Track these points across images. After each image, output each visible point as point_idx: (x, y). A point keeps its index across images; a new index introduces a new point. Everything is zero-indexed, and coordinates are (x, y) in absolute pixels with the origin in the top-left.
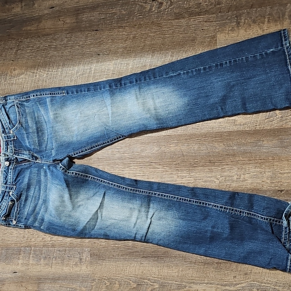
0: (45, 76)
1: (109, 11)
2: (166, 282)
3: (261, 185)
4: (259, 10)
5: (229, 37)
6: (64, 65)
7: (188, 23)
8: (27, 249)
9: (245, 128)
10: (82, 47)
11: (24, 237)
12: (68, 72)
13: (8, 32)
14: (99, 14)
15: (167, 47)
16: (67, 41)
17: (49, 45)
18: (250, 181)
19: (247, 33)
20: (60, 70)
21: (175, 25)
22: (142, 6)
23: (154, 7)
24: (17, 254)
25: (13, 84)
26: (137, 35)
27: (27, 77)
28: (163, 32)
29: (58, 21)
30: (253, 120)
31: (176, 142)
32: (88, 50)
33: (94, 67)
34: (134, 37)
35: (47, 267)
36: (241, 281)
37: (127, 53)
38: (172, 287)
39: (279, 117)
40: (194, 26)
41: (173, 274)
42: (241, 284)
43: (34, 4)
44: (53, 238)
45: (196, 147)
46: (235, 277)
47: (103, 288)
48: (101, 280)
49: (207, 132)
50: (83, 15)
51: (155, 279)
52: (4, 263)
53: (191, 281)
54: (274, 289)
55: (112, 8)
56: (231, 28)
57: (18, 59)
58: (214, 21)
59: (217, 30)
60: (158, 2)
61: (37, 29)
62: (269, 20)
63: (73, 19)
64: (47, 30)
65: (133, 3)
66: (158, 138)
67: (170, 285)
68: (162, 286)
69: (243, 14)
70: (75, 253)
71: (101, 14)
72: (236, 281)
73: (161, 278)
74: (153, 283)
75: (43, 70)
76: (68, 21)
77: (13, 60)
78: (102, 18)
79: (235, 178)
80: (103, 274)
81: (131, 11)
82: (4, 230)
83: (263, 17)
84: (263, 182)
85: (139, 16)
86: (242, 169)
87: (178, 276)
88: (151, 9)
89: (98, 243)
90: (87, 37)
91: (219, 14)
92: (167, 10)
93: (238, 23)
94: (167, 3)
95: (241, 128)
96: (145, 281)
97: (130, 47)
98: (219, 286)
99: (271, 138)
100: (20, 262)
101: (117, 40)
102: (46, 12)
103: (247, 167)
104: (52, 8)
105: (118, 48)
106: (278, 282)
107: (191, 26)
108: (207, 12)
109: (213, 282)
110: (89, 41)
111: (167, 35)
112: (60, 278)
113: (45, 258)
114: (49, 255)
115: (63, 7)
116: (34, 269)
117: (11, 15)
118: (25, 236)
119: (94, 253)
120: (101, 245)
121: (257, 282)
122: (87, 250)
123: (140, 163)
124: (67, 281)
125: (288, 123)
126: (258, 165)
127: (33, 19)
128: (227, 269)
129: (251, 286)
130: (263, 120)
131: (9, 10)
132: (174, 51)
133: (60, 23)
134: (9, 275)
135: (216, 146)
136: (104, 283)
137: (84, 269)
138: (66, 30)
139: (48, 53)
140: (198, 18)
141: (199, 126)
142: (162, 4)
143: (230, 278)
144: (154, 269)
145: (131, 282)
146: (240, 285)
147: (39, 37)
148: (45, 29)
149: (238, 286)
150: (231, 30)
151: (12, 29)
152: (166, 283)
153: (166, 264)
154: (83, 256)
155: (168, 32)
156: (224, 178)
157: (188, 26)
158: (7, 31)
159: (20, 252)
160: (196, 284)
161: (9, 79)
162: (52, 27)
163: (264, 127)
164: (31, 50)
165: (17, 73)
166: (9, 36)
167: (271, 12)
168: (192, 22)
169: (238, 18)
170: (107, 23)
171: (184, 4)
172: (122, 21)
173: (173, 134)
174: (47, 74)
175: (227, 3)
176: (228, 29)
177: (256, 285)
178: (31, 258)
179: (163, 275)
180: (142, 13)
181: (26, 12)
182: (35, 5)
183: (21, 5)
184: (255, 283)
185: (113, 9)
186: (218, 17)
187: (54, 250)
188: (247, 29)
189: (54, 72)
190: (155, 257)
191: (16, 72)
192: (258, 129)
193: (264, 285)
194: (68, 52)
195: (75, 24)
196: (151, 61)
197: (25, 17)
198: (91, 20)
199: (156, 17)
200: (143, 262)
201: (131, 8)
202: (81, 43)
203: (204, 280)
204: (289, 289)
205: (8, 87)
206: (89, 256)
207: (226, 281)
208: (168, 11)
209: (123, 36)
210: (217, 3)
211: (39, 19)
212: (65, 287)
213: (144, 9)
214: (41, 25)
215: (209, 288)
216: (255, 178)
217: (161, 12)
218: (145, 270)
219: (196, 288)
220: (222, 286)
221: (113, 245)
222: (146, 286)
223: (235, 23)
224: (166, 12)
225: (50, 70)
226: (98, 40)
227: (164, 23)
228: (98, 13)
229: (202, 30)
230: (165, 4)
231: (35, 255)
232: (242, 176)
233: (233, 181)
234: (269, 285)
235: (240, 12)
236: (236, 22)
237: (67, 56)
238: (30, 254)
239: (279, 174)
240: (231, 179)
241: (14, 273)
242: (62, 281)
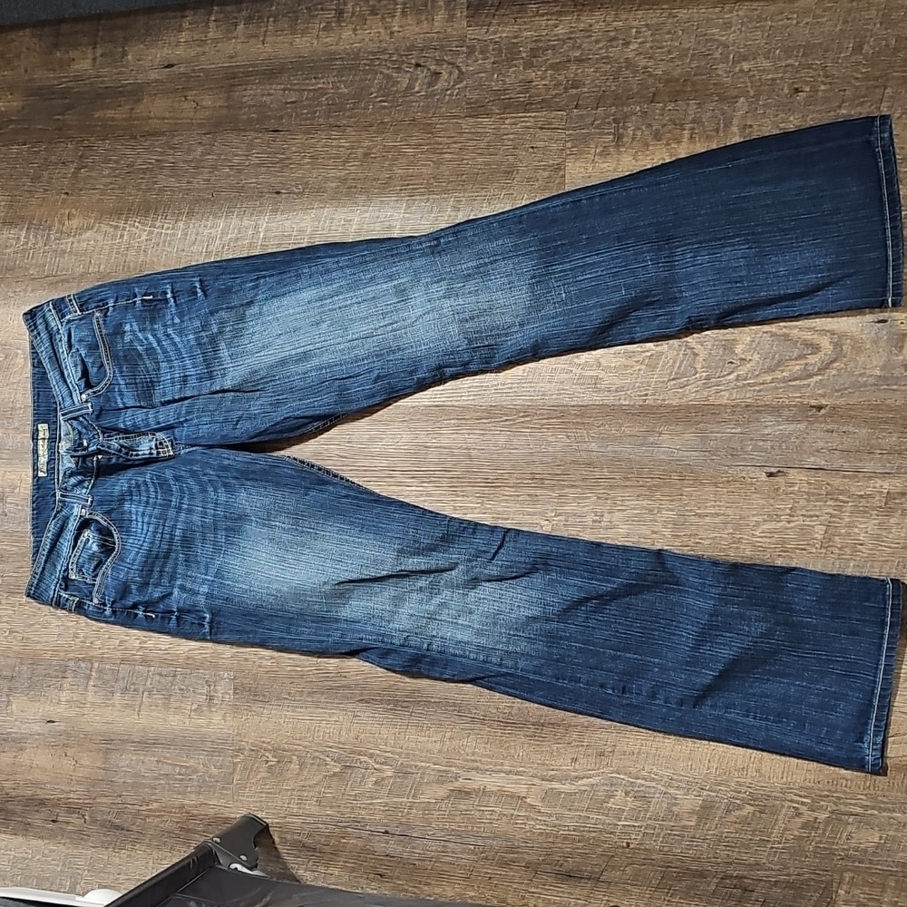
0: (144, 237)
1: (308, 84)
2: (412, 763)
3: (648, 541)
4: (670, 107)
5: (595, 170)
6: (191, 214)
7: (500, 129)
8: (83, 665)
9: (620, 399)
10: (240, 171)
11: (76, 636)
12: (201, 230)
13: (58, 119)
14: (284, 90)
15: (444, 184)
16: (203, 154)
17: (157, 160)
18: (623, 530)
19: (639, 163)
20: (181, 224)
21: (467, 131)
22: (388, 77)
23: (419, 81)
24: (57, 677)
25: (64, 252)
26: (374, 151)
27: (100, 238)
28: (436, 146)
29: (180, 101)
30: (639, 380)
31: (454, 424)
32: (253, 180)
33: (265, 224)
34: (366, 155)
35: (128, 711)
36: (590, 770)
37: (348, 195)
38: (427, 776)
39: (701, 377)
40: (511, 136)
41: (430, 746)
42: (588, 778)
43: (124, 54)
44: (145, 642)
45: (502, 439)
46: (575, 760)
47: (261, 769)
48: (256, 750)
49: (530, 404)
50: (245, 90)
51: (387, 754)
52: (25, 698)
53: (471, 764)
54: (665, 793)
55: (315, 78)
56: (601, 149)
57: (81, 190)
58: (561, 127)
59: (568, 152)
60: (429, 69)
61: (130, 119)
62: (692, 134)
63: (220, 98)
64: (155, 121)
65: (367, 68)
66: (411, 410)
67: (421, 771)
68: (402, 772)
69: (630, 116)
70: (198, 682)
71: (289, 90)
72: (576, 770)
73: (399, 754)
74: (381, 764)
75: (139, 222)
76: (207, 101)
77: (67, 193)
78: (289, 101)
79: (589, 519)
80: (262, 737)
81: (362, 89)
82: (29, 616)
83: (678, 127)
84: (654, 532)
85: (381, 101)
86: (607, 499)
87: (440, 751)
88: (410, 87)
89: (254, 662)
90: (251, 146)
91: (575, 110)
92: (449, 92)
93: (619, 138)
94: (451, 73)
95: (610, 399)
96: (363, 758)
97: (354, 179)
98: (536, 781)
99: (679, 428)
100: (65, 696)
101: (323, 158)
102: (153, 75)
103: (618, 493)
104: (166, 67)
105: (327, 179)
106: (675, 777)
107: (505, 137)
108: (545, 104)
109: (521, 769)
110: (256, 157)
111: (446, 156)
112: (159, 742)
113: (125, 690)
114: (134, 684)
115: (196, 66)
116: (96, 715)
117: (66, 77)
118: (78, 634)
119: (242, 684)
120: (260, 666)
121: (625, 774)
122: (226, 675)
123: (365, 471)
124: (176, 749)
125: (723, 393)
126: (644, 491)
127: (120, 92)
128: (559, 741)
129: (612, 785)
130: (664, 382)
131: (63, 65)
132: (461, 195)
133: (186, 105)
134: (36, 728)
135: (550, 439)
136: (264, 758)
137: (217, 723)
138: (200, 125)
139: (155, 180)
140: (522, 117)
141: (511, 388)
142: (439, 78)
143: (563, 763)
144: (384, 730)
145: (328, 759)
146: (585, 781)
147: (135, 138)
148: (149, 118)
149: (580, 782)
150: (600, 154)
151: (69, 114)
152: (410, 766)
153: (414, 720)
154: (216, 691)
155: (448, 148)
156: (562, 518)
157: (499, 136)
158: (57, 117)
159: (65, 672)
160: (484, 771)
161: (55, 239)
162: (167, 115)
163: (664, 400)
164: (114, 169)
165: (75, 227)
166: (60, 130)
167: (698, 115)
168: (509, 127)
169: (618, 123)
170: (302, 114)
171: (491, 81)
172: (339, 111)
173: (449, 403)
174: (150, 233)
175: (596, 86)
176: (594, 150)
177: (624, 782)
178: (90, 688)
179: (405, 746)
180: (388, 96)
181: (104, 71)
182: (127, 55)
183: (94, 54)
184: (622, 776)
185: (317, 80)
186: (571, 118)
187: (148, 671)
188: (639, 153)
189: (168, 229)
190: (389, 702)
191: (75, 223)
192: (651, 402)
193: (643, 782)
194: (204, 180)
195: (224, 111)
196: (404, 217)
197: (102, 86)
198: (264, 105)
199: (423, 106)
200: (359, 714)
201: (362, 80)
202: (236, 160)
203: (502, 765)
204: (700, 796)
205: (51, 259)
206: (231, 692)
207: (553, 770)
208: (451, 95)
209: (341, 149)
210: (570, 82)
211: (135, 93)
212: (171, 764)
213: (392, 86)
214: (141, 109)
215: (512, 783)
216: (635, 523)
217: (435, 95)
218: (363, 733)
219: (481, 783)
220: (543, 780)
221: (289, 668)
222: (363, 770)
223: (611, 137)
224: (447, 97)
225: (158, 224)
226: (279, 156)
227: (441, 124)
228: (282, 87)
229: (532, 148)
230: (446, 77)
231: (101, 682)
232: (606, 515)
233: (585, 527)
234: (653, 784)
235: (625, 110)
236: (614, 134)
237: (200, 190)
238: (89, 678)
239: (693, 517)
240: (580, 522)
241: (49, 722)
242: (164, 748)
